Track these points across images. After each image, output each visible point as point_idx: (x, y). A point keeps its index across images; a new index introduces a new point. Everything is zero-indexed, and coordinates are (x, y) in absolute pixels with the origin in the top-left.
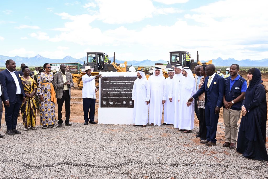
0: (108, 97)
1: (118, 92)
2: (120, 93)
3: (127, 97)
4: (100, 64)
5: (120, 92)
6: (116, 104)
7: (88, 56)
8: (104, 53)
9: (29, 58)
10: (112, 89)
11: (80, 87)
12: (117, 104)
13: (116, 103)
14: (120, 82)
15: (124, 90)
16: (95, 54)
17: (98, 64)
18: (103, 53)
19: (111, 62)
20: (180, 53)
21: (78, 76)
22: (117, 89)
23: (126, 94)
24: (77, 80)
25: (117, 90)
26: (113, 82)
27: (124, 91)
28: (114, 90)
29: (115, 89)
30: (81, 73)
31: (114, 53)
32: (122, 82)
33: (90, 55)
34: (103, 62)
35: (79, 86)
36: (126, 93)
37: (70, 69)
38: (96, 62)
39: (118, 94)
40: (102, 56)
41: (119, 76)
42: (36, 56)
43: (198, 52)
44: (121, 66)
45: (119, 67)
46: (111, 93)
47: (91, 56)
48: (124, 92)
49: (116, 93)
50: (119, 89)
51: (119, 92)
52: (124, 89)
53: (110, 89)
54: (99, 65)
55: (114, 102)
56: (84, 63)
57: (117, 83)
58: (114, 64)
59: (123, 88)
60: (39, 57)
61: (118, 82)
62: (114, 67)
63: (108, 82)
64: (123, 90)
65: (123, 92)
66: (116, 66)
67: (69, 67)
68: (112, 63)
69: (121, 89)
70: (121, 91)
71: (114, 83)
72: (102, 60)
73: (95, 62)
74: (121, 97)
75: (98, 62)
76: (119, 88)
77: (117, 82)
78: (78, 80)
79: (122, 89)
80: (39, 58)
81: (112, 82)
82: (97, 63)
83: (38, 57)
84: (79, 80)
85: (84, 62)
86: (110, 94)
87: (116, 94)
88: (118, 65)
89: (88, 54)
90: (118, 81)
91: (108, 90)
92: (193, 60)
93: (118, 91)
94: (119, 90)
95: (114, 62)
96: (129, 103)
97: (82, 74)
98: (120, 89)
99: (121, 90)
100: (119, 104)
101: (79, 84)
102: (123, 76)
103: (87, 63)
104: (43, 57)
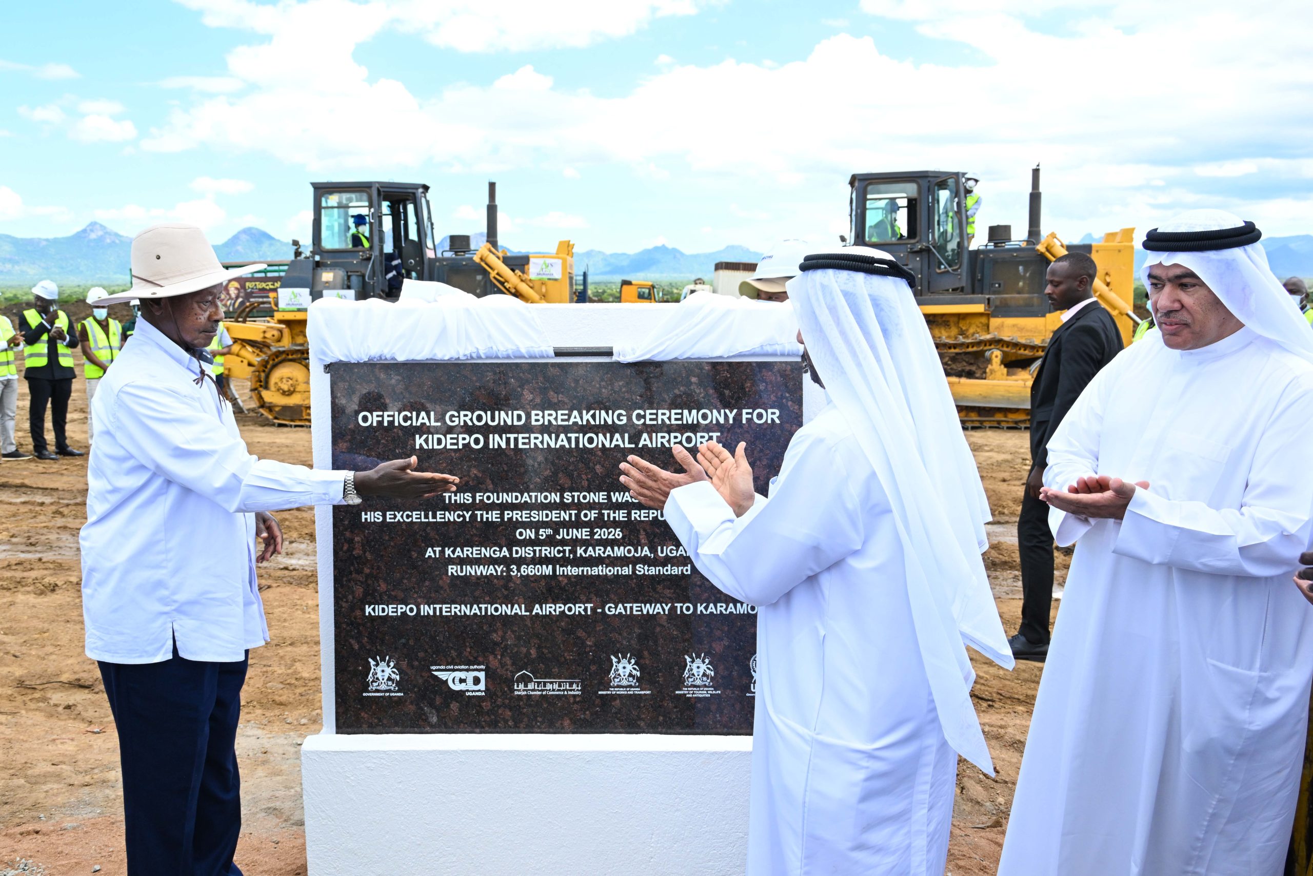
0: (426, 610)
1: (546, 551)
2: (564, 562)
3: (648, 609)
4: (400, 257)
5: (575, 543)
6: (520, 689)
7: (318, 209)
8: (426, 188)
9: (47, 240)
10: (472, 507)
11: (270, 408)
12: (533, 688)
13: (525, 680)
14: (566, 430)
15: (615, 524)
16: (365, 196)
17: (390, 257)
18: (416, 187)
19: (472, 247)
20: (924, 183)
21: (258, 337)
22: (537, 516)
23: (641, 569)
24: (250, 364)
25: (537, 526)
26: (486, 430)
27: (618, 534)
28: (494, 516)
29: (503, 507)
30: (278, 316)
31: (492, 186)
32: (596, 429)
33: (333, 200)
34: (419, 246)
35: (263, 405)
36: (645, 561)
37: (249, 295)
38: (371, 248)
39: (547, 570)
40: (411, 208)
41: (558, 353)
42: (84, 231)
43: (1036, 172)
44: (534, 270)
45: (525, 277)
46: (462, 562)
47: (342, 206)
48: (620, 552)
49: (521, 562)
50: (551, 506)
51: (551, 541)
52: (621, 515)
53: (451, 516)
54: (395, 263)
55: (494, 662)
56: (298, 254)
57: (536, 440)
58: (492, 259)
59: (600, 497)
60: (100, 233)
61: (546, 429)
62: (493, 274)
63: (423, 430)
64: (600, 522)
65: (605, 543)
66: (506, 271)
67: (243, 287)
68: (479, 248)
69: (579, 506)
70: (583, 534)
71: (496, 441)
72: (413, 235)
73: (366, 244)
74: (578, 609)
75: (389, 248)
76: (555, 497)
77: (527, 428)
78: (256, 360)
79: (591, 506)
80: (101, 239)
81: (469, 430)
82: (376, 253)
83: (93, 236)
84: (265, 364)
85: (295, 243)
86: (452, 570)
87: (528, 570)
88: (518, 263)
89: (322, 190)
90: (538, 417)
91: (416, 516)
92: (1006, 229)
93: (544, 533)
94: (557, 526)
95: (489, 245)
96: (680, 683)
97: (280, 322)
98: (563, 506)
99: (578, 524)
100: (552, 688)
101: (266, 387)
102: (609, 353)
103: (314, 253)
104: (117, 235)
